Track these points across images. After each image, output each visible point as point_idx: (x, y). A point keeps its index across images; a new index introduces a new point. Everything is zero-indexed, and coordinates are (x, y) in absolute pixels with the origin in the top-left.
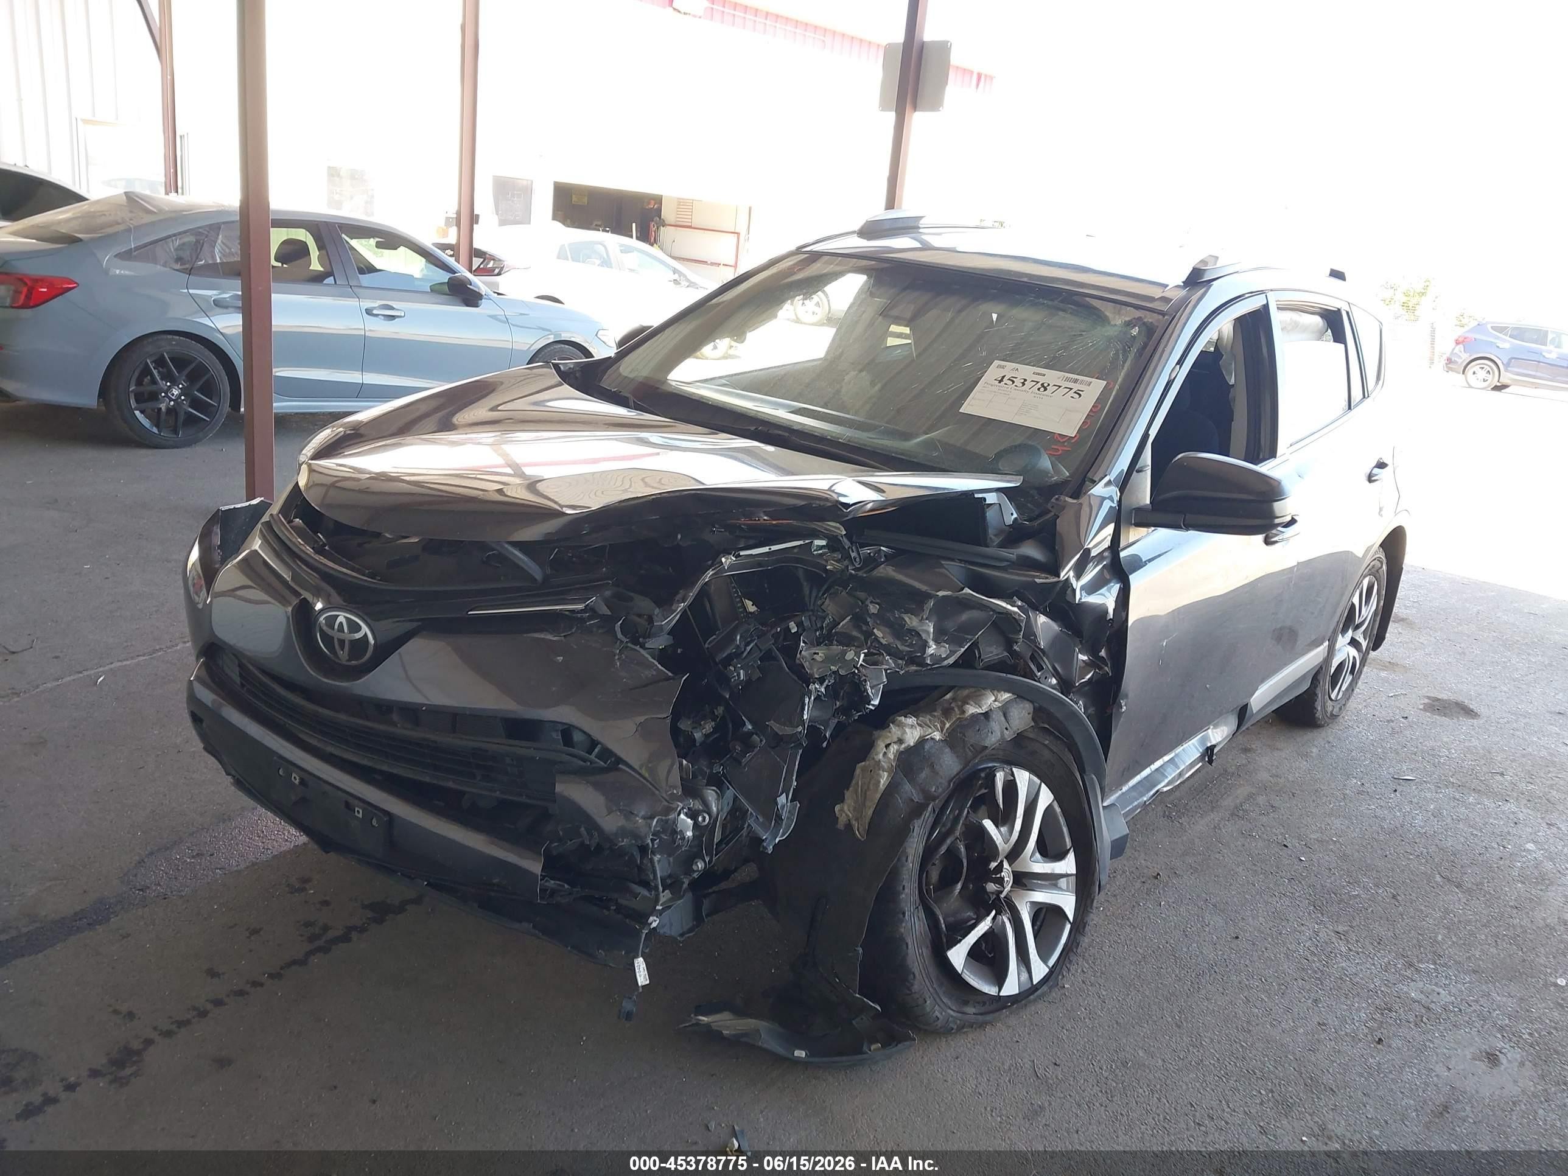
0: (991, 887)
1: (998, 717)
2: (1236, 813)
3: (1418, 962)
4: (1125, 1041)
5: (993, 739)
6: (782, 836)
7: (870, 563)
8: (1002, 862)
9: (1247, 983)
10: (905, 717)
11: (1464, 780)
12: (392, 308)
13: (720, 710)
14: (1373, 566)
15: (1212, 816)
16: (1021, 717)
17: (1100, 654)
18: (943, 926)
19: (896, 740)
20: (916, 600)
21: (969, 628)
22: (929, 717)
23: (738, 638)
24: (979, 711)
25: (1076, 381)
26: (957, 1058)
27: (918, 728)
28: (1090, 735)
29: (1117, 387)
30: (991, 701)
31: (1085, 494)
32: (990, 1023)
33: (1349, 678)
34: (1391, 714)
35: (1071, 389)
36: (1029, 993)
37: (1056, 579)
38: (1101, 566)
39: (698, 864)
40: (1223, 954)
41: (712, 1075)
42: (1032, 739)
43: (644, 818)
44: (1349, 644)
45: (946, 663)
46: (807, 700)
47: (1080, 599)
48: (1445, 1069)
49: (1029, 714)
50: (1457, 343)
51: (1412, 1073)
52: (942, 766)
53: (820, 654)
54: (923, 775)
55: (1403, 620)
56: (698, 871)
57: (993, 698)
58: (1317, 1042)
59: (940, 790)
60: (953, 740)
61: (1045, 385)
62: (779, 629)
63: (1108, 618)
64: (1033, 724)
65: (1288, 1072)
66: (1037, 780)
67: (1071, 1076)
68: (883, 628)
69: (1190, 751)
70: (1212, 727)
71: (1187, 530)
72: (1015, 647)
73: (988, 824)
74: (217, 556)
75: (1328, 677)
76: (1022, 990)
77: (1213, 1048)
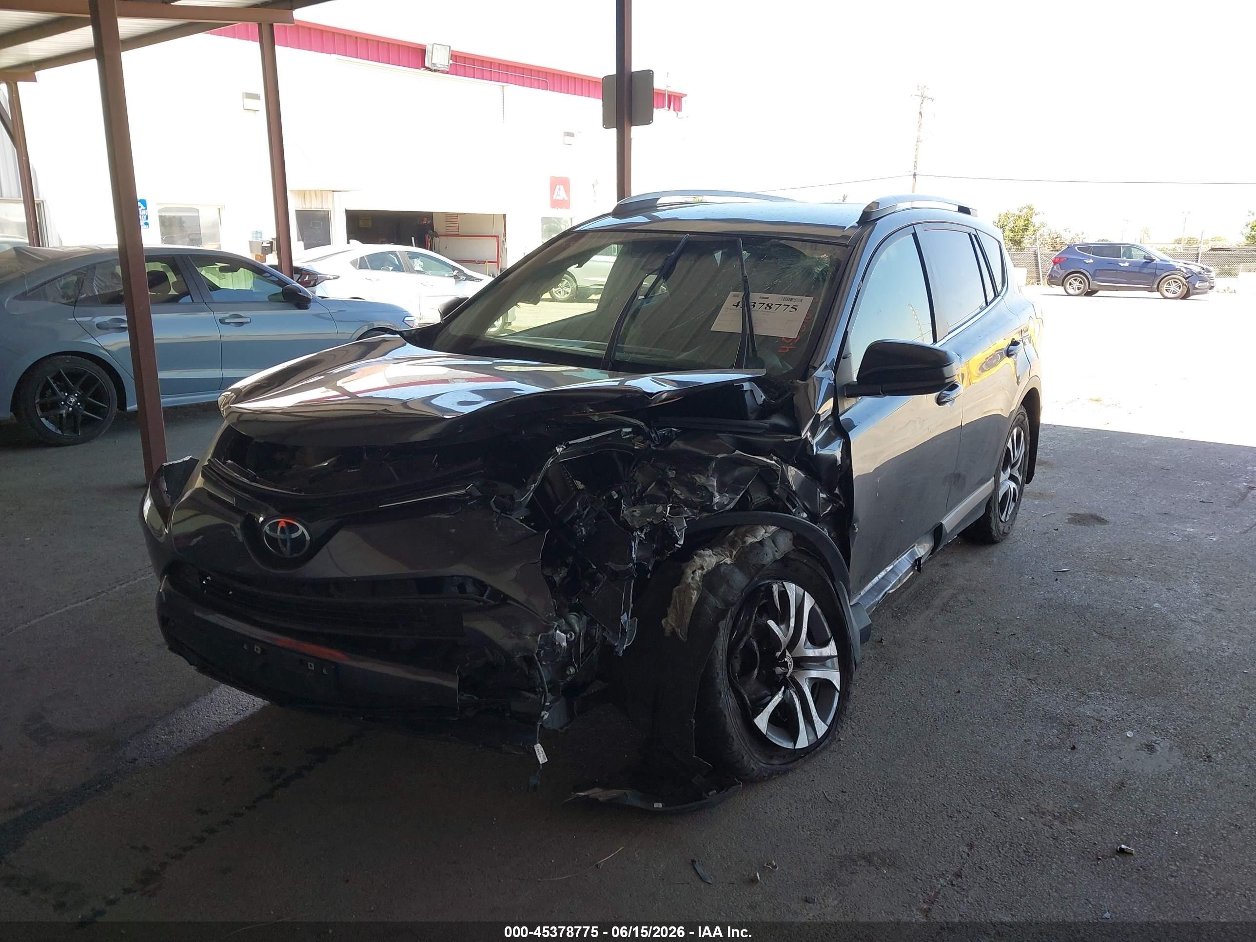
0: (779, 670)
1: (769, 543)
2: (944, 609)
3: (1088, 691)
4: (889, 770)
5: (768, 559)
6: (628, 643)
7: (666, 440)
8: (784, 651)
9: (971, 721)
10: (704, 550)
11: (1104, 567)
12: (241, 317)
13: (570, 560)
14: (1019, 419)
15: (928, 613)
16: (785, 542)
17: (835, 492)
18: (748, 702)
19: (699, 567)
20: (702, 463)
21: (741, 480)
22: (720, 548)
23: (578, 504)
24: (756, 540)
25: (791, 300)
26: (771, 796)
27: (714, 557)
28: (835, 551)
29: (821, 301)
30: (762, 533)
31: (810, 376)
32: (792, 770)
33: (1012, 505)
34: (1046, 529)
35: (789, 305)
36: (816, 746)
37: (799, 438)
38: (827, 428)
39: (571, 669)
40: (951, 704)
41: (595, 831)
42: (794, 560)
43: (531, 636)
44: (1009, 479)
45: (728, 508)
46: (633, 543)
47: (817, 452)
48: (1118, 759)
49: (790, 540)
50: (1055, 262)
51: (1095, 764)
52: (734, 581)
53: (637, 512)
54: (722, 590)
55: (1045, 463)
56: (571, 675)
57: (764, 531)
58: (1025, 753)
59: (736, 598)
60: (740, 562)
61: (770, 305)
62: (604, 497)
63: (838, 465)
64: (794, 548)
65: (1008, 775)
66: (801, 591)
67: (855, 798)
68: (680, 487)
69: (904, 562)
70: (916, 544)
71: (885, 395)
72: (776, 492)
73: (771, 623)
74: (167, 499)
75: (997, 504)
76: (811, 743)
77: (954, 766)
